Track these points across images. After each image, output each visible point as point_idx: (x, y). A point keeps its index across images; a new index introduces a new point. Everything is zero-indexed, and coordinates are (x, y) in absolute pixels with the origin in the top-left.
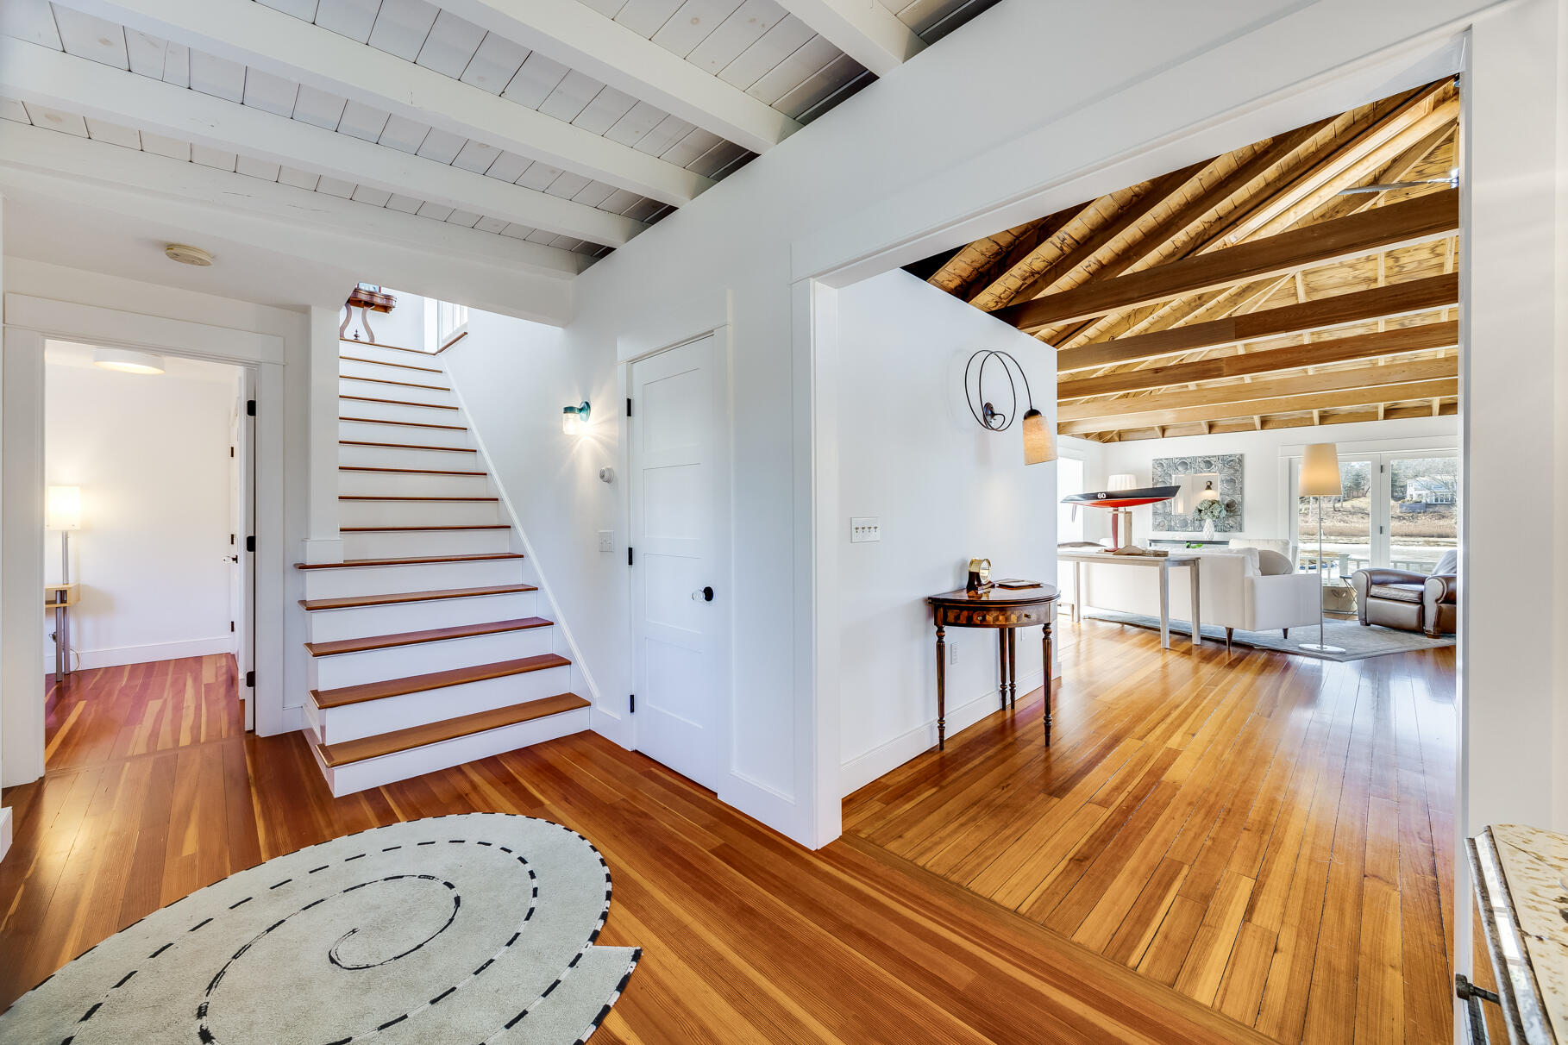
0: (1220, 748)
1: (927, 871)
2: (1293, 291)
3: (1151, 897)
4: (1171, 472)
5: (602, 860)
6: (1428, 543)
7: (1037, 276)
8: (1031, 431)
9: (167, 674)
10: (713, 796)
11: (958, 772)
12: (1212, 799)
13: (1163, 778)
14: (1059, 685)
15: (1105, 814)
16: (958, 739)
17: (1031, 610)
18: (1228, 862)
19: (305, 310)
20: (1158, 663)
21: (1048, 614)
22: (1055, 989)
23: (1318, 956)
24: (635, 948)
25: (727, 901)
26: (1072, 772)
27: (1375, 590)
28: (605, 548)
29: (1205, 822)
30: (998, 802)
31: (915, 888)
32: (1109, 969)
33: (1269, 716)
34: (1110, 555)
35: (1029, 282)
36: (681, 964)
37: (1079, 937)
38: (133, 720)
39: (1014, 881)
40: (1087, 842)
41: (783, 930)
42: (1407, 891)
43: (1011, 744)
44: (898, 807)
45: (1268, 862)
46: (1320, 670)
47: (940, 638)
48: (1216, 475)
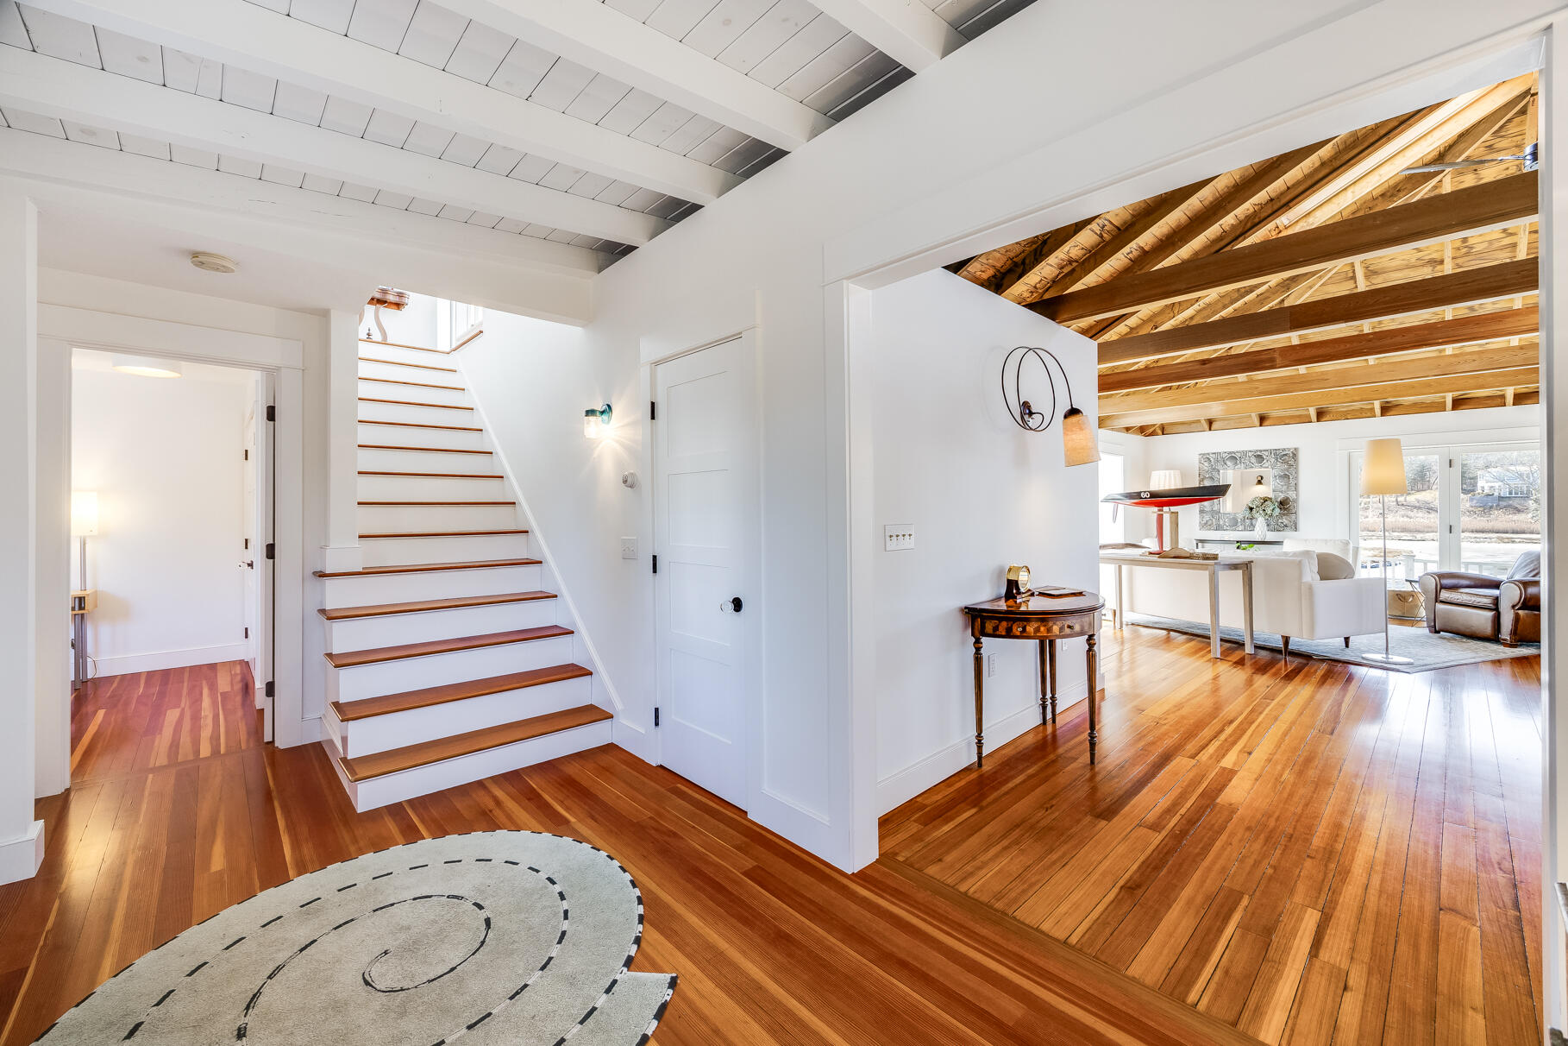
0: (1279, 767)
1: (969, 897)
2: (1351, 275)
3: (1209, 930)
4: (1219, 467)
5: (632, 882)
6: (1502, 540)
7: (1075, 264)
8: (1072, 431)
9: (183, 682)
10: (743, 815)
11: (999, 792)
12: (1272, 823)
13: (1218, 800)
14: (1103, 698)
15: (1157, 839)
16: (996, 756)
17: (1074, 621)
18: (1292, 892)
19: (324, 314)
20: (1208, 673)
21: (1092, 625)
22: (1110, 1026)
23: (1392, 996)
24: (671, 975)
25: (763, 926)
26: (1121, 793)
27: (1444, 595)
28: (628, 556)
29: (1265, 848)
30: (1043, 823)
31: (958, 915)
32: (1165, 1005)
33: (1332, 733)
34: (1155, 558)
35: (1066, 270)
36: (718, 991)
37: (1135, 970)
38: (154, 728)
39: (1063, 909)
40: (1139, 867)
41: (821, 958)
42: (1487, 927)
43: (1054, 761)
44: (936, 828)
45: (1335, 893)
46: (1385, 682)
47: (978, 649)
48: (1270, 471)
